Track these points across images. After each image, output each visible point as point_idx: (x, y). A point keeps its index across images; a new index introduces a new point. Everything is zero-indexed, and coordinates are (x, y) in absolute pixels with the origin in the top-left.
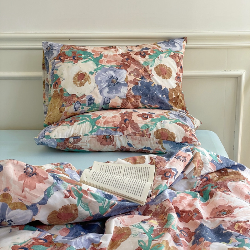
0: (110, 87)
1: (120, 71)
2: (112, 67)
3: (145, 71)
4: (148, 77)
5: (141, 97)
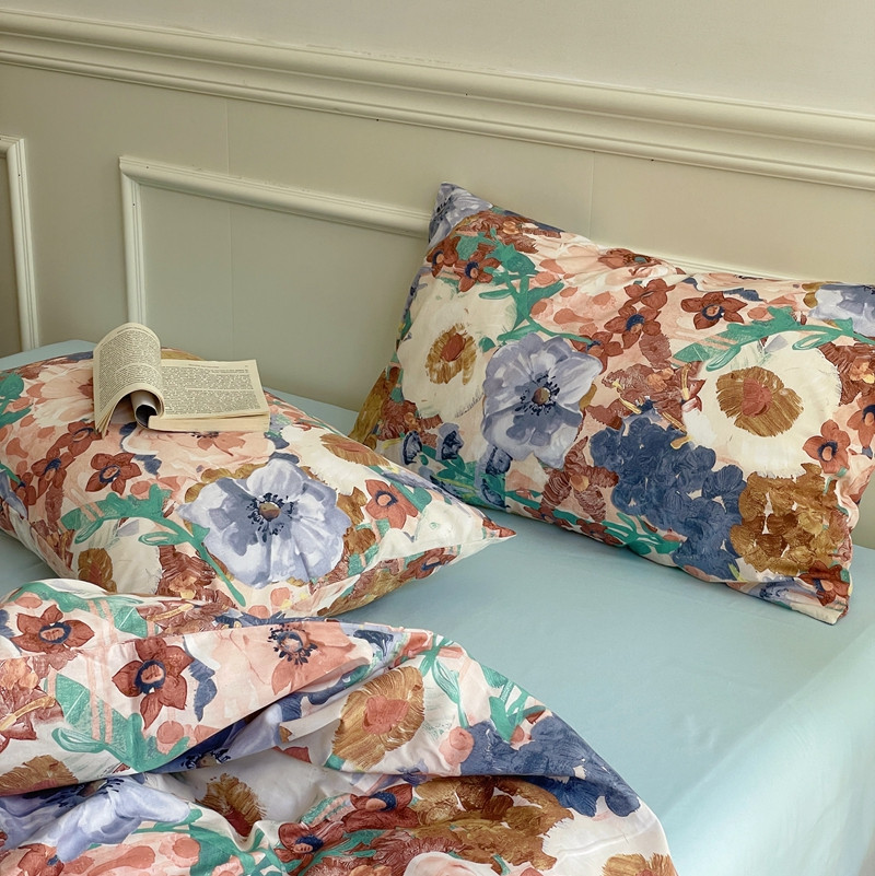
2: (559, 338)
3: (673, 383)
4: (675, 408)
5: (616, 479)
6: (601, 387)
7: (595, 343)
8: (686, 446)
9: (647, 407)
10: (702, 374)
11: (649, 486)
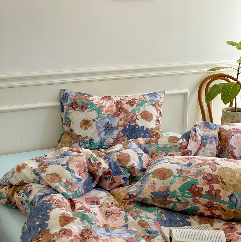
0: (106, 131)
1: (114, 119)
2: (108, 115)
3: (132, 117)
4: (134, 121)
5: (128, 136)
6: (120, 122)
7: (115, 115)
8: (139, 127)
9: (130, 122)
10: (137, 114)
11: (134, 135)
